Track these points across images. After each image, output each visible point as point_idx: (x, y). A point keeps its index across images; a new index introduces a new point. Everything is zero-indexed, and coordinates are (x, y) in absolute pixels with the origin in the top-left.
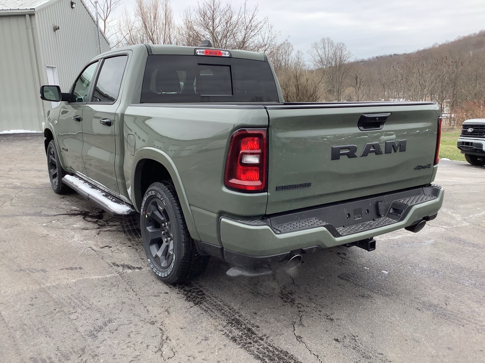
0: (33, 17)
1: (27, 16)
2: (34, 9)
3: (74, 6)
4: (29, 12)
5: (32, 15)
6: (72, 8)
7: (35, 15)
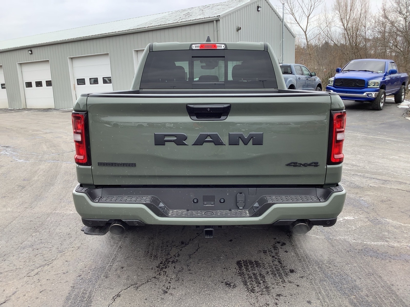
0: (218, 22)
1: (215, 22)
2: (219, 16)
3: (259, 9)
4: (216, 18)
5: (217, 21)
6: (258, 11)
7: (220, 20)
